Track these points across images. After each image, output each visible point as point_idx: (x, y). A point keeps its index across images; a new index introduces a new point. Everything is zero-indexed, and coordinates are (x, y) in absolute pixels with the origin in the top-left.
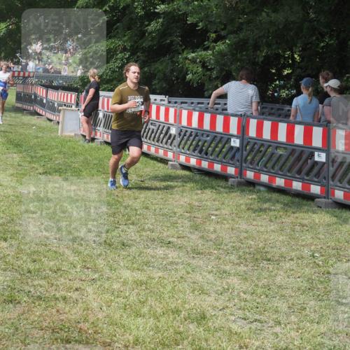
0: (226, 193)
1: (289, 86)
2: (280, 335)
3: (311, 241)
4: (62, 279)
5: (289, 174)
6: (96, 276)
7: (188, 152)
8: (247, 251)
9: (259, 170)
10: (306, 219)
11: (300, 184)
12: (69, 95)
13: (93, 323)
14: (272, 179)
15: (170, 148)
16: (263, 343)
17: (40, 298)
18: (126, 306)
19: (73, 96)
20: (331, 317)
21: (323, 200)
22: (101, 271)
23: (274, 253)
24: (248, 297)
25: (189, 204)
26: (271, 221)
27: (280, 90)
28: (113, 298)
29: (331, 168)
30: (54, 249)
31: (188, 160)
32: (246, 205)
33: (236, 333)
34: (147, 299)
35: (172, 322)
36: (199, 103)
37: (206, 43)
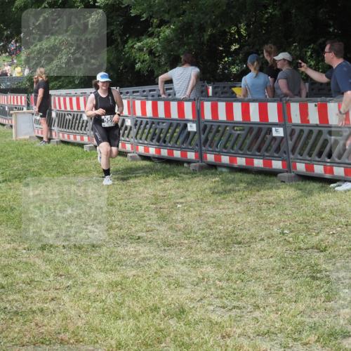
0: (189, 179)
1: (238, 61)
2: (260, 320)
3: (279, 218)
4: (37, 291)
5: (249, 153)
6: (70, 283)
7: (146, 142)
8: (217, 236)
9: (219, 152)
10: (272, 196)
11: (261, 161)
12: (19, 97)
13: (73, 332)
14: (233, 160)
15: (127, 139)
16: (244, 329)
17: (16, 313)
18: (104, 310)
19: (23, 97)
20: (308, 294)
21: (286, 174)
22: (75, 277)
23: (244, 235)
24: (224, 284)
25: (154, 195)
26: (237, 202)
27: (229, 67)
28: (90, 304)
29: (290, 142)
30: (24, 259)
31: (147, 150)
32: (211, 188)
33: (217, 323)
34: (124, 300)
35: (152, 321)
36: (150, 91)
37: (150, 29)
